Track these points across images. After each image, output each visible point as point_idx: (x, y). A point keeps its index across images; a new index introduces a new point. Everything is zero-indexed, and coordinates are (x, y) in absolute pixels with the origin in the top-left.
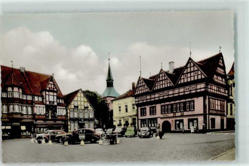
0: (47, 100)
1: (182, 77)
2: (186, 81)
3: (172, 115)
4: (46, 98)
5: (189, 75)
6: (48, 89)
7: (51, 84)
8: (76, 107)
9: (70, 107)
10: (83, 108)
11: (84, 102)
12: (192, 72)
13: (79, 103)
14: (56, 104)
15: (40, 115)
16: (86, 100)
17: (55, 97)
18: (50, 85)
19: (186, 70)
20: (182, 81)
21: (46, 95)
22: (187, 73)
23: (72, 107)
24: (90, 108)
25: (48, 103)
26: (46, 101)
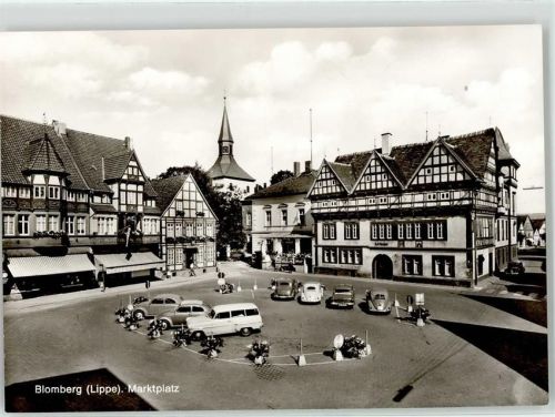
0: (123, 202)
1: (422, 173)
2: (429, 180)
3: (394, 244)
4: (119, 198)
5: (436, 170)
6: (125, 177)
7: (133, 167)
8: (180, 214)
9: (166, 215)
10: (193, 215)
11: (197, 202)
12: (444, 165)
13: (186, 205)
14: (140, 209)
15: (106, 236)
16: (200, 198)
17: (140, 196)
18: (130, 169)
19: (430, 159)
20: (421, 181)
21: (120, 190)
22: (433, 166)
23: (172, 213)
24: (208, 214)
25: (123, 209)
26: (120, 204)
